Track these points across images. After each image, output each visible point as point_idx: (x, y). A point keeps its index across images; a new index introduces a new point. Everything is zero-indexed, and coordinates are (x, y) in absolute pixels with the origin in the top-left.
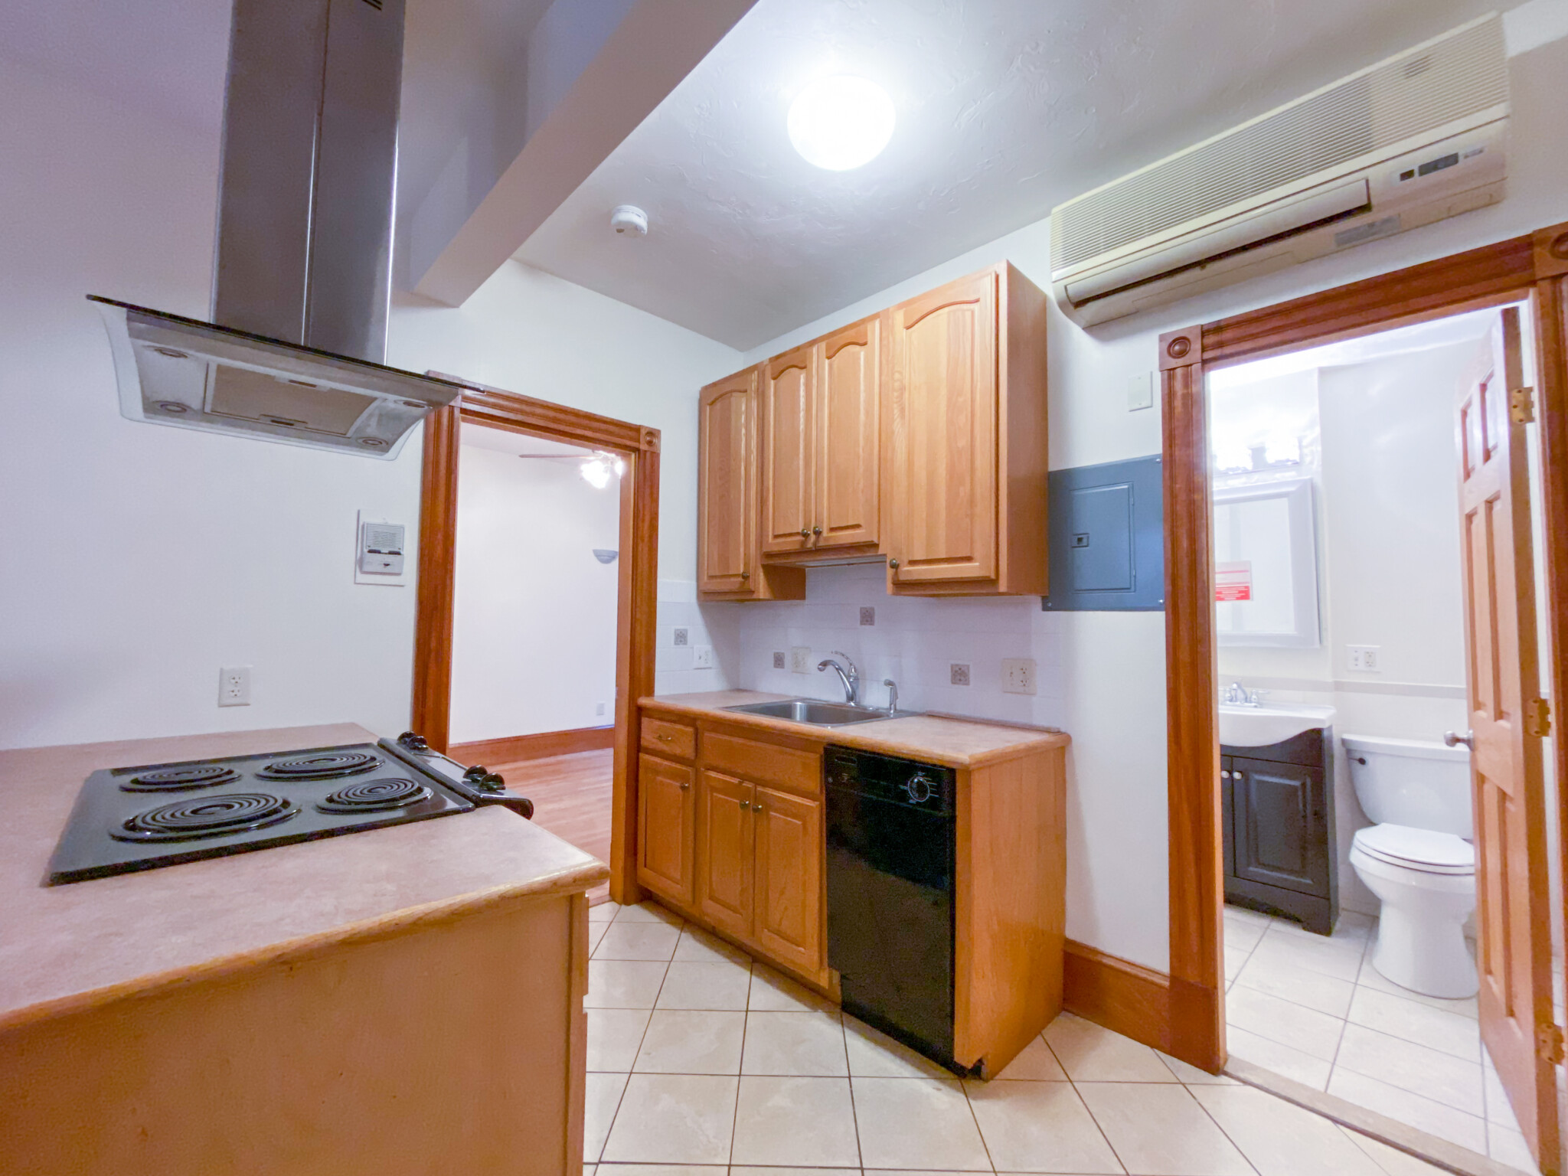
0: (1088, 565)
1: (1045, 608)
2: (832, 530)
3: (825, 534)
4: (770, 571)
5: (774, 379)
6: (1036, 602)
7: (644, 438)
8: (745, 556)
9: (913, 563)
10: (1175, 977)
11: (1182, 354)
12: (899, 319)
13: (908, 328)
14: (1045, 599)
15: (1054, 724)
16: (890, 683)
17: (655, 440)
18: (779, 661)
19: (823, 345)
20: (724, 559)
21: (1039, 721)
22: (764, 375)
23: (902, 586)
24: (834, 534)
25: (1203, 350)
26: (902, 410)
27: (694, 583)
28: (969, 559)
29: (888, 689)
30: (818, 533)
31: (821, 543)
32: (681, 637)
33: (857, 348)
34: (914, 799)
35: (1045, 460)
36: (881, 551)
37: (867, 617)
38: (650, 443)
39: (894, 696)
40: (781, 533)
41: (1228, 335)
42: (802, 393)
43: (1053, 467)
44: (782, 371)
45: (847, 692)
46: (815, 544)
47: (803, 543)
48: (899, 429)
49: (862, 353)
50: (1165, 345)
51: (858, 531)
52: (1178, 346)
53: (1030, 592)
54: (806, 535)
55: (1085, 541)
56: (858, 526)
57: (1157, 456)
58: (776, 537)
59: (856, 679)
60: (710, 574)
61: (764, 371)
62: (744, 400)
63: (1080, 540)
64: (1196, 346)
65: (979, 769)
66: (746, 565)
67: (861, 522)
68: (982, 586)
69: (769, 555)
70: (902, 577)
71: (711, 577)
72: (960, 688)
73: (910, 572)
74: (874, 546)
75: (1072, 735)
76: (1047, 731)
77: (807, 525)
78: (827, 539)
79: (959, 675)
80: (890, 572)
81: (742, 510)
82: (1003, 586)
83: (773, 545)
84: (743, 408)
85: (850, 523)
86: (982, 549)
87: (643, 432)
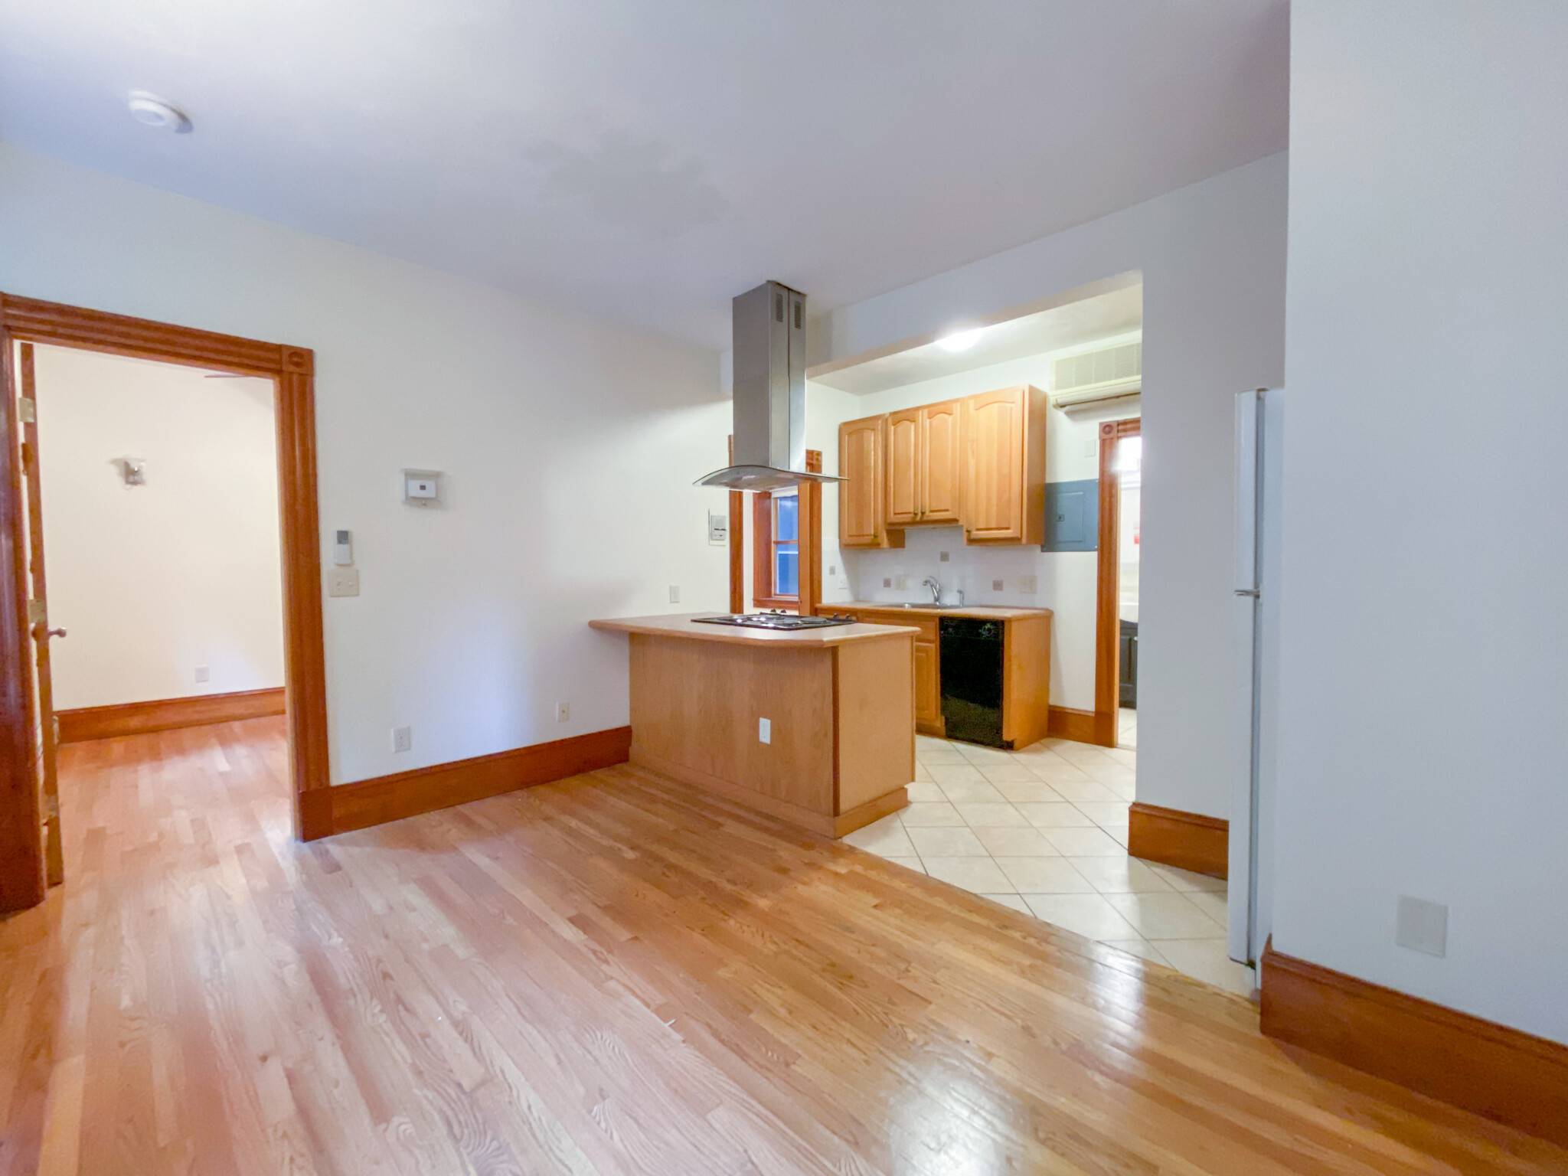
0: (1064, 530)
1: (1042, 551)
2: (932, 511)
3: (927, 513)
4: (889, 533)
5: (894, 425)
6: (1038, 548)
7: (815, 457)
8: (874, 523)
9: (978, 530)
10: (1098, 712)
11: (1109, 432)
12: (972, 403)
13: (976, 410)
14: (1042, 547)
15: (1045, 606)
16: (960, 592)
17: (819, 458)
18: (887, 583)
19: (926, 411)
20: (860, 524)
21: (1038, 606)
22: (887, 423)
23: (972, 541)
24: (932, 514)
25: (1118, 431)
26: (973, 452)
27: (837, 540)
28: (1008, 528)
29: (958, 594)
30: (923, 513)
31: (925, 518)
32: (832, 571)
33: (946, 416)
34: (985, 633)
35: (1044, 479)
36: (960, 523)
37: (944, 557)
38: (817, 459)
39: (962, 599)
40: (900, 511)
41: (1129, 426)
42: (913, 433)
43: (1049, 480)
44: (899, 422)
45: (935, 597)
46: (921, 518)
47: (914, 518)
48: (972, 462)
49: (950, 419)
50: (1102, 428)
51: (947, 513)
52: (1107, 428)
53: (1036, 543)
54: (916, 514)
55: (1062, 519)
56: (947, 510)
57: (1095, 480)
58: (895, 514)
59: (940, 590)
60: (850, 534)
61: (887, 419)
62: (873, 434)
63: (1060, 518)
64: (1115, 430)
65: (1014, 620)
66: (876, 528)
67: (950, 508)
68: (1013, 541)
69: (891, 524)
70: (972, 537)
71: (851, 536)
72: (998, 592)
73: (976, 534)
74: (955, 520)
75: (1054, 610)
76: (1042, 609)
77: (915, 507)
78: (928, 516)
79: (998, 586)
80: (965, 534)
81: (872, 499)
82: (1024, 540)
83: (892, 518)
84: (872, 439)
85: (943, 508)
86: (1015, 523)
87: (815, 453)
